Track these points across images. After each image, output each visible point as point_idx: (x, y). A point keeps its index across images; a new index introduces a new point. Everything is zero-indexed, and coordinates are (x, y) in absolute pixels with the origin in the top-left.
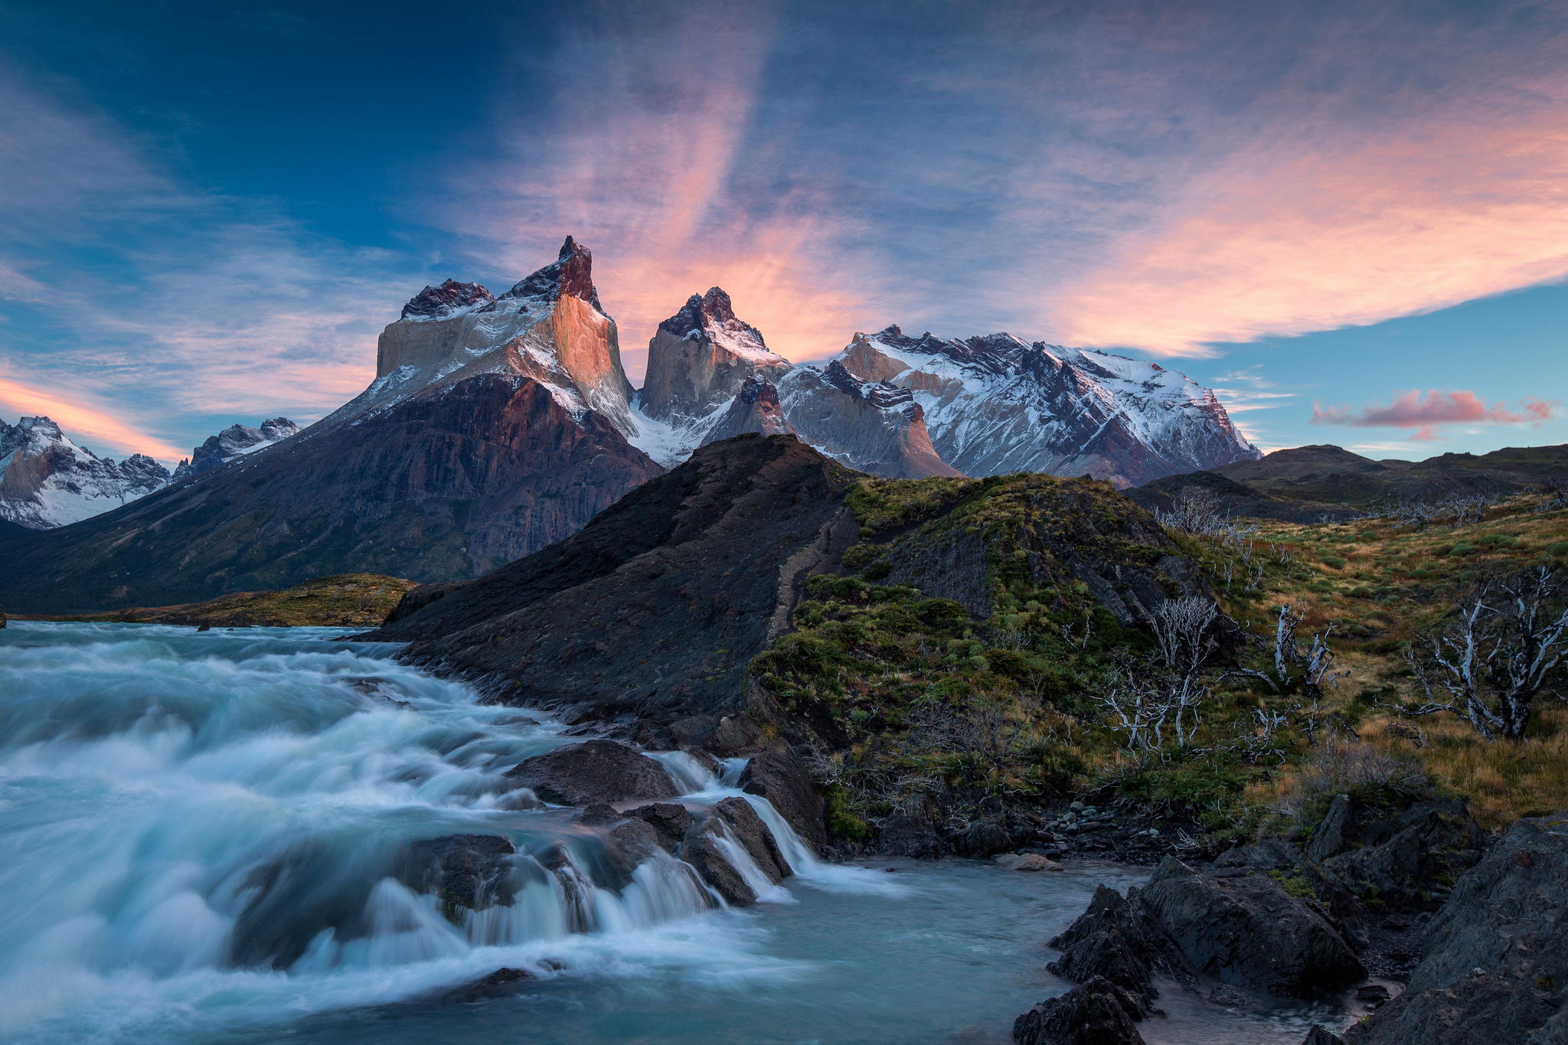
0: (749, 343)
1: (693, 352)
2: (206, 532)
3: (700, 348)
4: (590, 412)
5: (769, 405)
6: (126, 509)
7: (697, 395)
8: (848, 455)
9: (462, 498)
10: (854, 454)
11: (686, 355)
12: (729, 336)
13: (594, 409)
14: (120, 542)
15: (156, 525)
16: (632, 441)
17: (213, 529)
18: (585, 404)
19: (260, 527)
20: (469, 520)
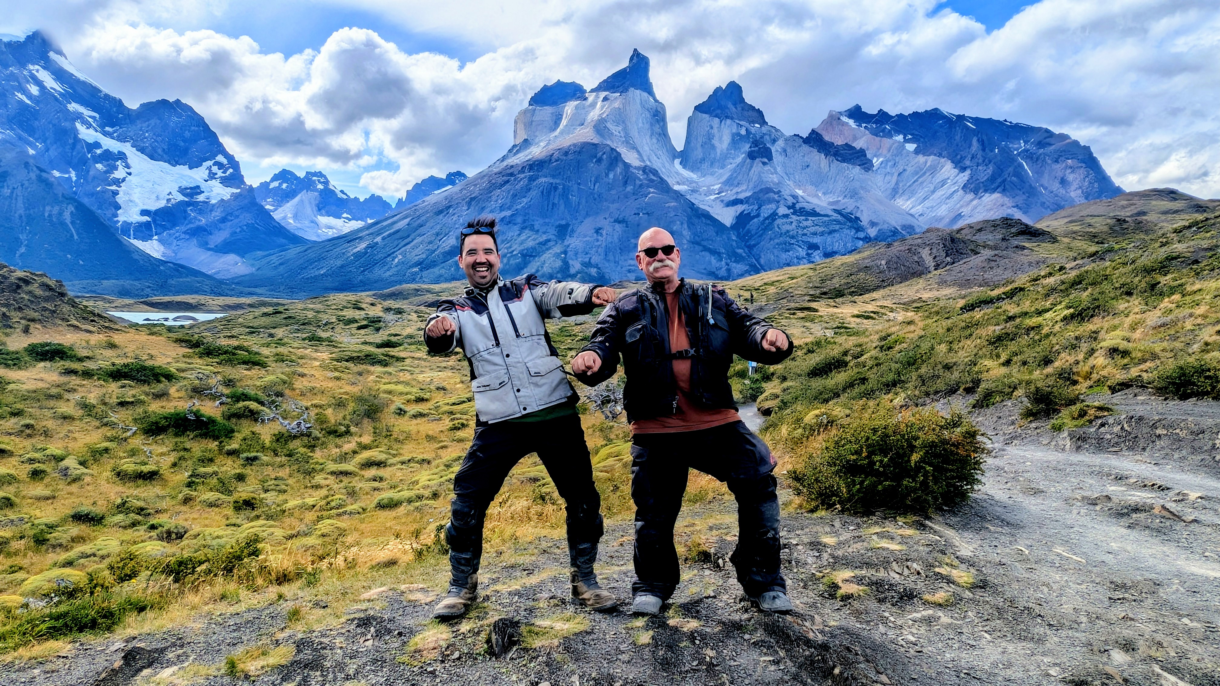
0: (754, 119)
1: (717, 125)
2: (408, 244)
3: (721, 123)
4: (646, 167)
5: (766, 160)
9: (563, 222)
13: (649, 164)
14: (358, 249)
15: (378, 239)
16: (673, 186)
17: (412, 242)
18: (643, 161)
19: (440, 241)
20: (568, 237)
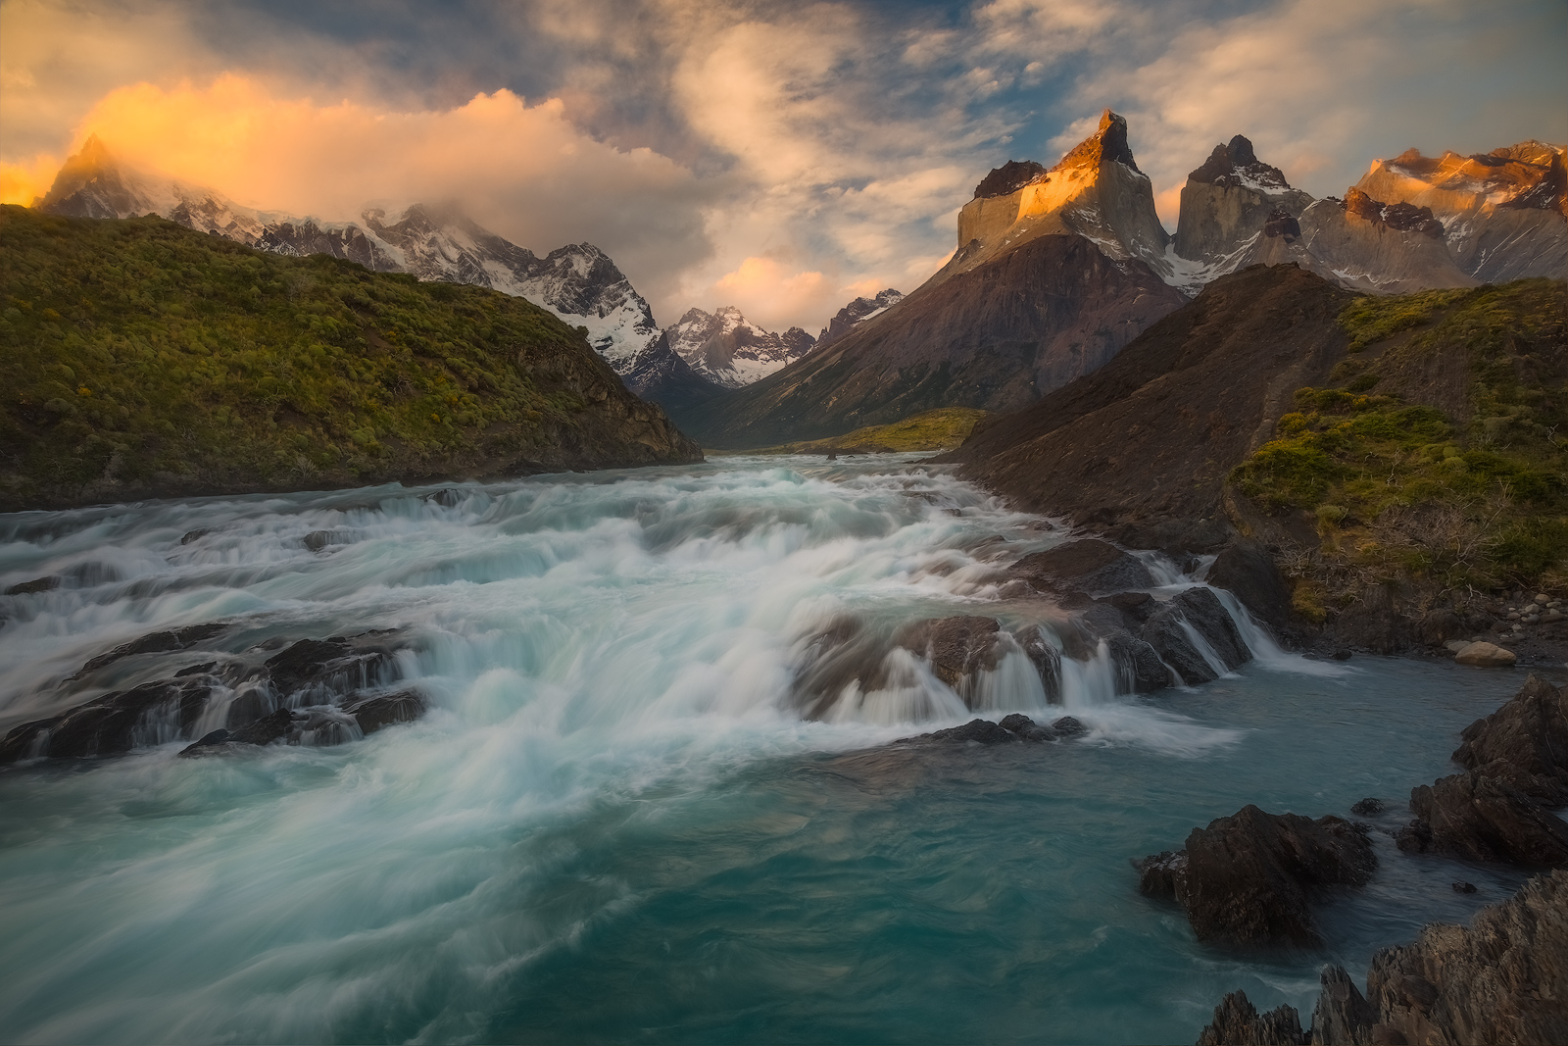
0: (1271, 181)
1: (1220, 197)
2: (842, 382)
3: (1226, 192)
4: (1132, 258)
5: (1291, 236)
6: (788, 368)
7: (1225, 235)
8: (1368, 276)
9: (1030, 341)
10: (1374, 274)
11: (1214, 200)
12: (1252, 178)
13: (1135, 256)
14: (786, 394)
15: (808, 379)
16: (1168, 280)
17: (846, 379)
18: (1127, 253)
19: (880, 376)
20: (1036, 359)
